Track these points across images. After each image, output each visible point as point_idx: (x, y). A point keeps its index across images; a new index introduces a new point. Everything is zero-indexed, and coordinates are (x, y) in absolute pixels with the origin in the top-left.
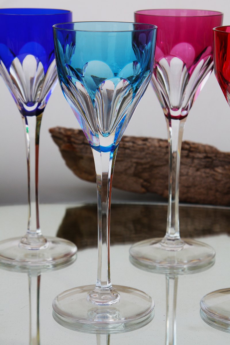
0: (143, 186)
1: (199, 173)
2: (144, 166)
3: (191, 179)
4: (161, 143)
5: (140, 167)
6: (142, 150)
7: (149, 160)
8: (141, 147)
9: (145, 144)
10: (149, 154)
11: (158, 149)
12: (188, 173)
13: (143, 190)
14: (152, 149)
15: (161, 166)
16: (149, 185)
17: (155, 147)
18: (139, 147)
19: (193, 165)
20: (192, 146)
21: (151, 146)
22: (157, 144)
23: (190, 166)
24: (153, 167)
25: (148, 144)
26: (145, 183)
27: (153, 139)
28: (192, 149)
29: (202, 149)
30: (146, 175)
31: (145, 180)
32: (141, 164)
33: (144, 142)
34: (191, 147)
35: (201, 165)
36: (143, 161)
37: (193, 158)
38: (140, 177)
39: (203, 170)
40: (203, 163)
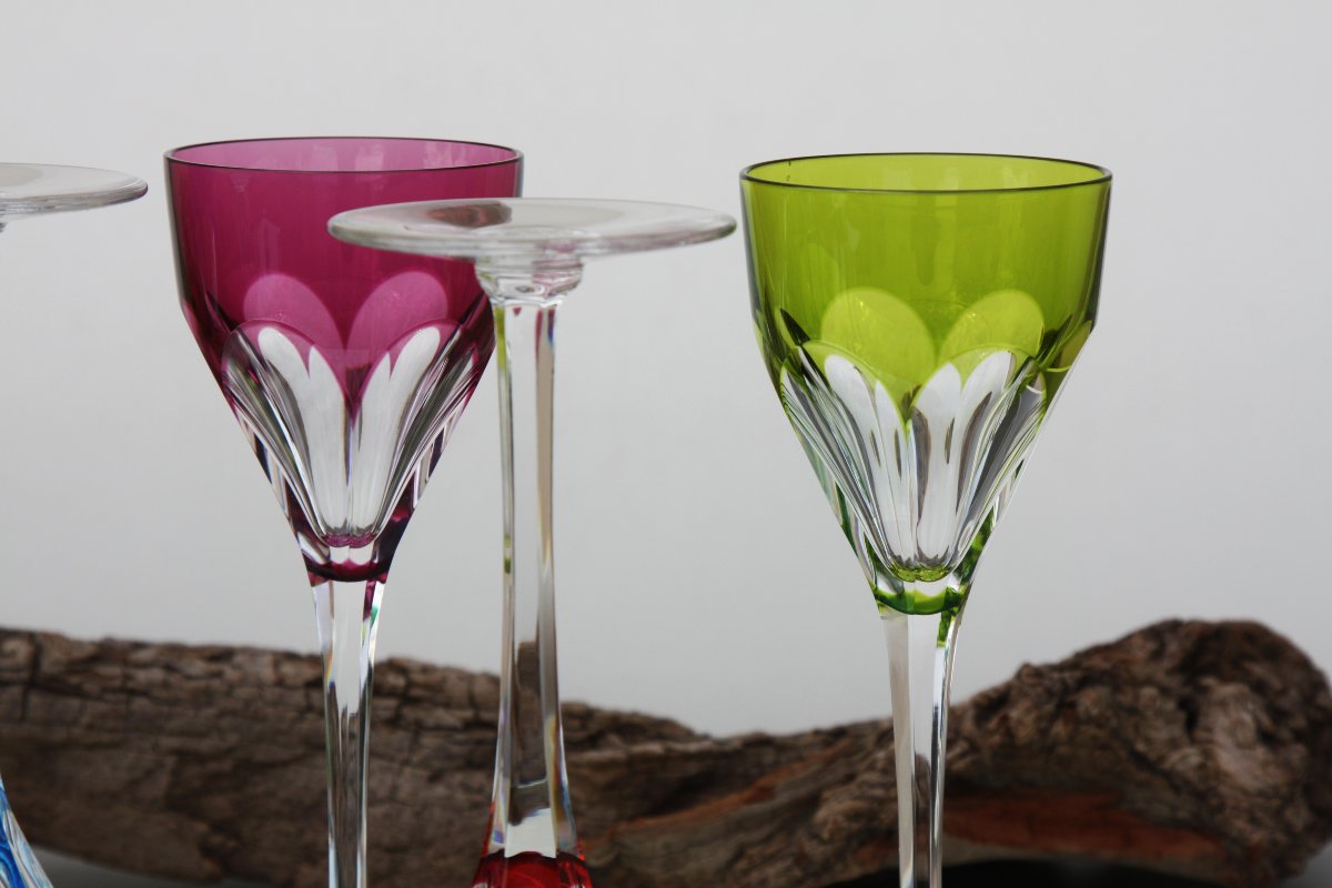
0: (207, 851)
1: (440, 790)
2: (212, 767)
3: (407, 817)
4: (288, 669)
5: (193, 771)
6: (204, 697)
7: (232, 739)
8: (202, 684)
9: (218, 675)
10: (234, 713)
11: (271, 693)
12: (394, 789)
13: (208, 866)
14: (243, 693)
15: (285, 764)
16: (232, 844)
17: (260, 685)
18: (193, 684)
19: (416, 758)
20: (418, 678)
21: (243, 682)
22: (267, 673)
23: (406, 763)
24: (248, 769)
25: (231, 673)
26: (217, 839)
27: (253, 653)
28: (416, 692)
29: (457, 689)
30: (220, 804)
31: (218, 827)
32: (201, 758)
33: (214, 667)
34: (410, 684)
35: (450, 757)
36: (206, 745)
37: (419, 728)
38: (196, 815)
39: (458, 778)
40: (456, 749)
